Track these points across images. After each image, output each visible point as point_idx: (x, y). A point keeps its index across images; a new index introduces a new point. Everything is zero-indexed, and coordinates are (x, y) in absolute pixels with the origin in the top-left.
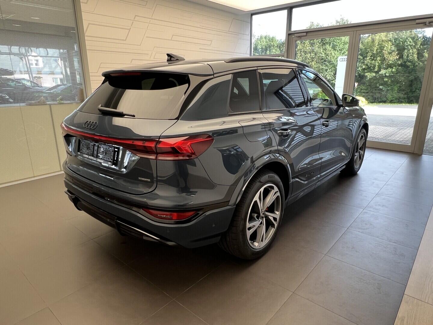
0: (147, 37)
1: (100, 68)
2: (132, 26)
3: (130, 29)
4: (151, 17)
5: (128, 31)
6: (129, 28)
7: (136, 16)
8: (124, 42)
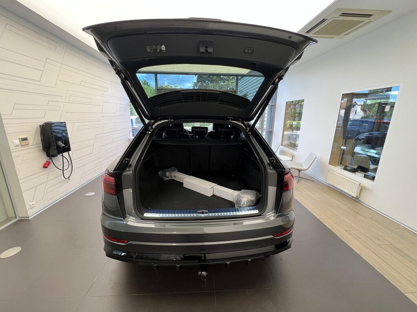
0: (60, 80)
1: (13, 109)
2: (44, 67)
3: (43, 71)
4: (61, 62)
5: (41, 72)
6: (42, 69)
7: (47, 58)
8: (39, 83)
